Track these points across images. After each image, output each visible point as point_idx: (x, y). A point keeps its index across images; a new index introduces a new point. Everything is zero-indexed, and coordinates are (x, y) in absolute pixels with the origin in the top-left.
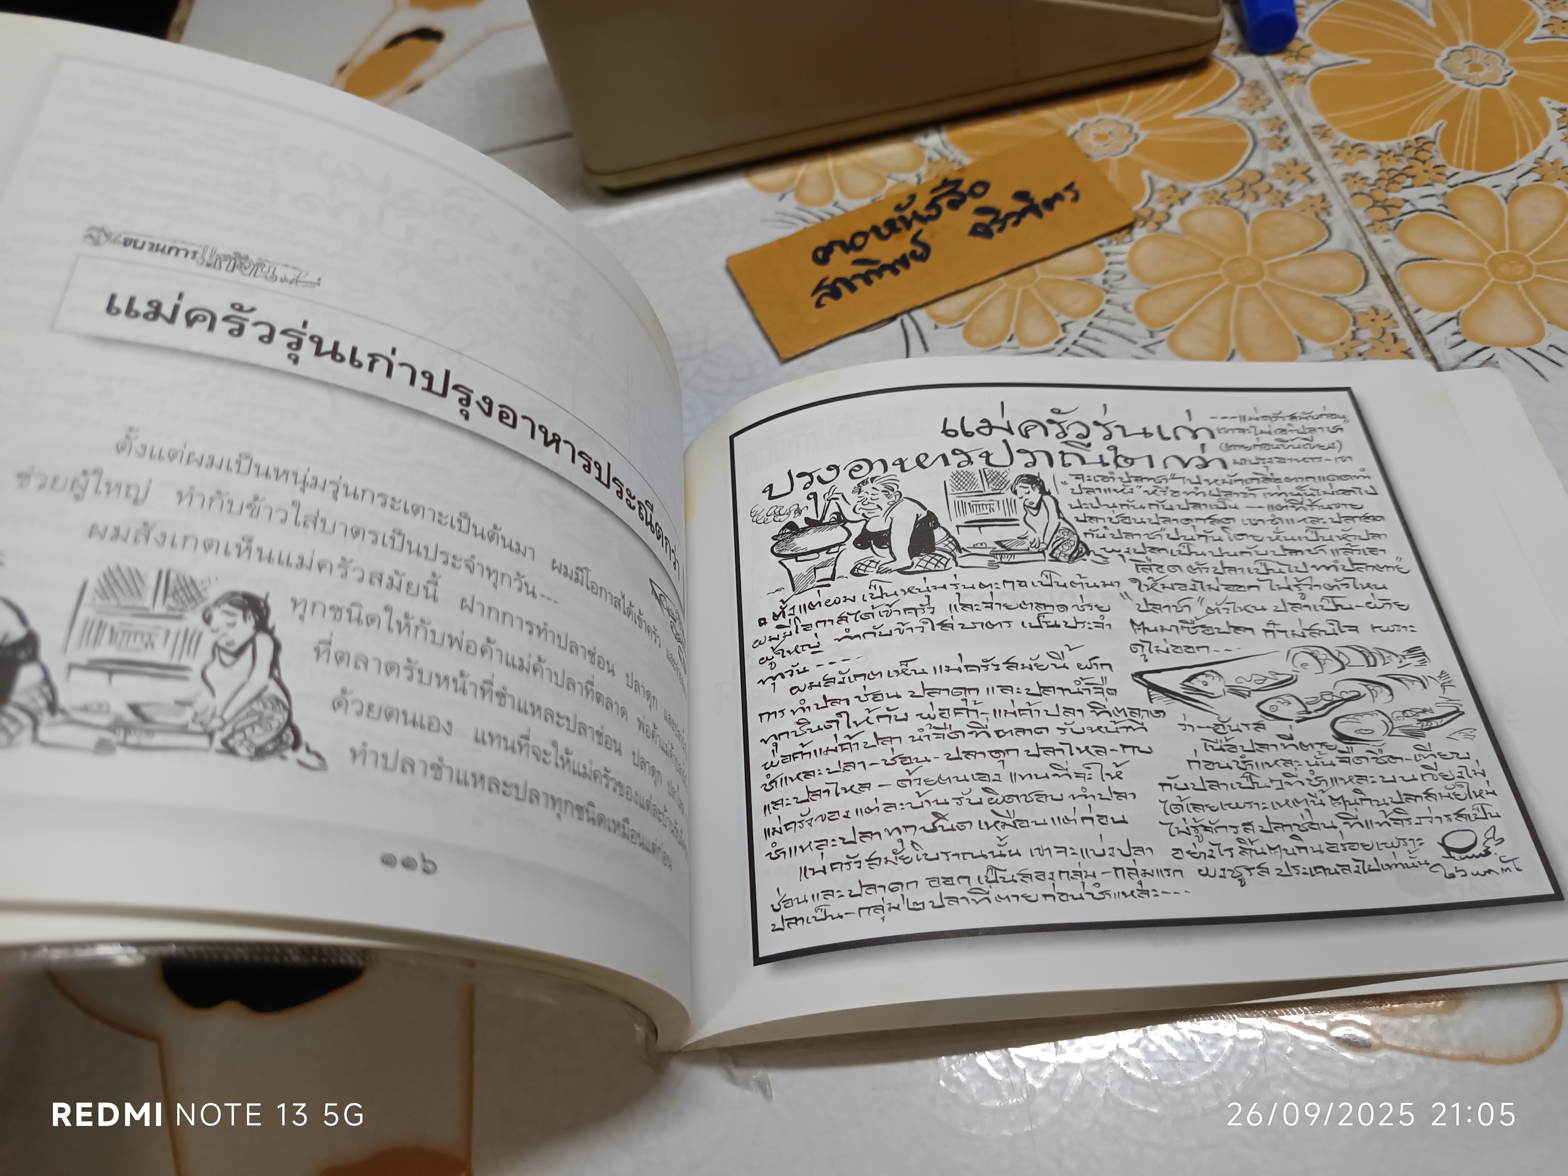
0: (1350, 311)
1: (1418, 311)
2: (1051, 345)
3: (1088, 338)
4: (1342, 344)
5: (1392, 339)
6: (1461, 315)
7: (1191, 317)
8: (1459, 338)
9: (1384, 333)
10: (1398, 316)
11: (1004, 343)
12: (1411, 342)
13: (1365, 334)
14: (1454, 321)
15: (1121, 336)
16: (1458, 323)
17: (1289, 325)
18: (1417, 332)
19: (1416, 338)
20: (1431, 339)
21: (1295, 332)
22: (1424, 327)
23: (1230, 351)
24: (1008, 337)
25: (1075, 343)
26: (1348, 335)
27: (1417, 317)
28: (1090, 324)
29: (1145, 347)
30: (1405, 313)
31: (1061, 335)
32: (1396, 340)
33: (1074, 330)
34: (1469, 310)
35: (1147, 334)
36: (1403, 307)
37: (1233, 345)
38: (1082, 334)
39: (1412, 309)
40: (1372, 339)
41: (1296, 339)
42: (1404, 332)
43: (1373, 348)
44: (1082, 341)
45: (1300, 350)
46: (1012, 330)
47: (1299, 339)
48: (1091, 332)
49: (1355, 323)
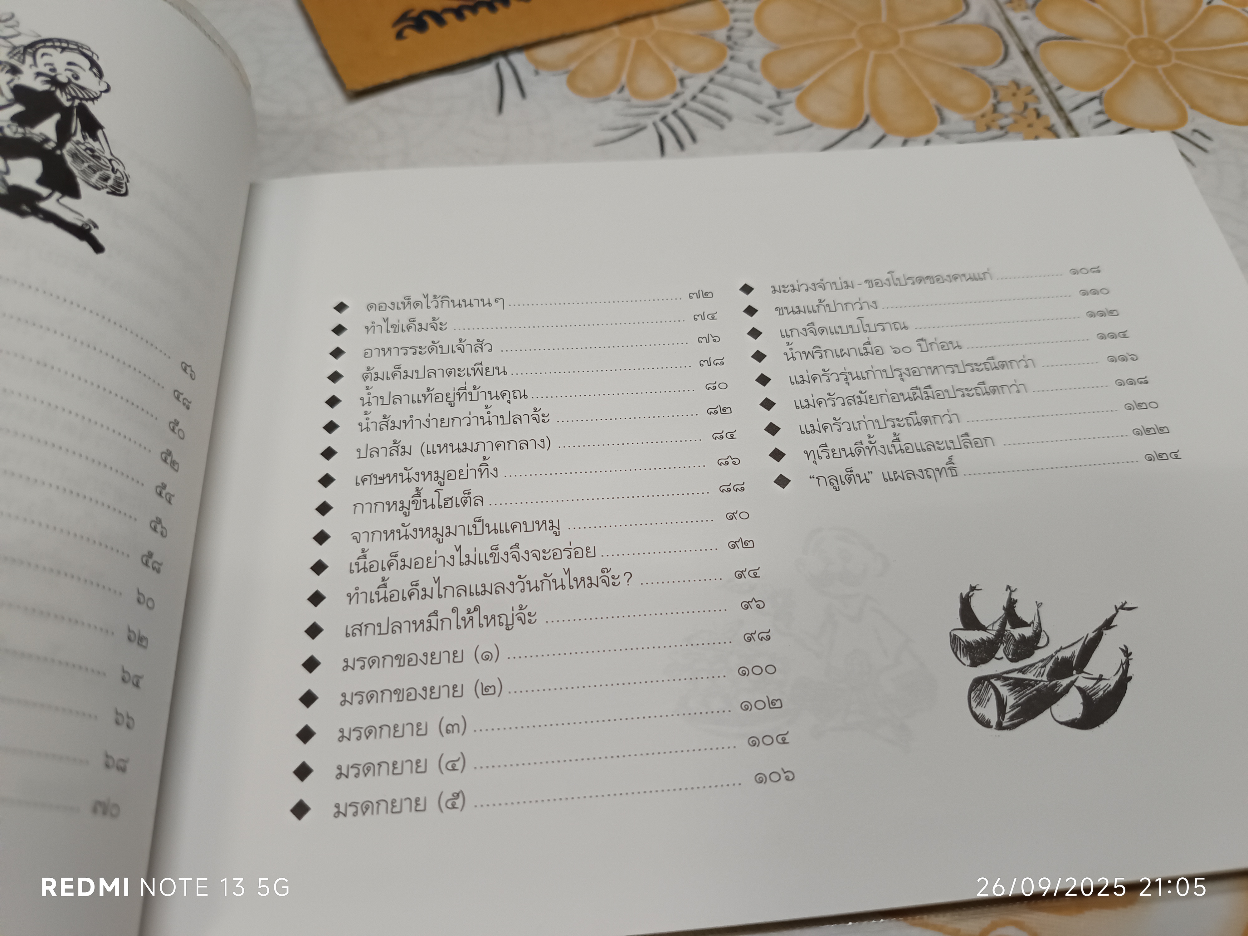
0: (991, 83)
1: (1060, 88)
2: (667, 98)
3: (709, 94)
4: (983, 116)
5: (1034, 115)
6: (1104, 95)
7: (822, 78)
8: (1102, 118)
9: (1026, 107)
10: (1040, 91)
11: (614, 94)
12: (1054, 119)
13: (1007, 107)
14: (1096, 102)
15: (746, 94)
16: (1101, 103)
17: (926, 93)
18: (1059, 109)
19: (1060, 116)
20: (1075, 117)
21: (933, 101)
22: (1067, 105)
23: (863, 118)
24: (618, 87)
25: (694, 98)
26: (988, 107)
27: (1060, 94)
28: (711, 80)
29: (771, 107)
30: (1047, 90)
31: (678, 88)
32: (1038, 115)
33: (693, 84)
34: (1112, 91)
35: (773, 94)
36: (1044, 83)
37: (867, 110)
38: (703, 89)
39: (1054, 85)
40: (1013, 113)
41: (934, 109)
42: (1047, 108)
43: (1015, 122)
44: (701, 96)
45: (938, 120)
46: (624, 78)
47: (939, 110)
48: (712, 88)
49: (996, 95)
